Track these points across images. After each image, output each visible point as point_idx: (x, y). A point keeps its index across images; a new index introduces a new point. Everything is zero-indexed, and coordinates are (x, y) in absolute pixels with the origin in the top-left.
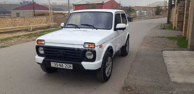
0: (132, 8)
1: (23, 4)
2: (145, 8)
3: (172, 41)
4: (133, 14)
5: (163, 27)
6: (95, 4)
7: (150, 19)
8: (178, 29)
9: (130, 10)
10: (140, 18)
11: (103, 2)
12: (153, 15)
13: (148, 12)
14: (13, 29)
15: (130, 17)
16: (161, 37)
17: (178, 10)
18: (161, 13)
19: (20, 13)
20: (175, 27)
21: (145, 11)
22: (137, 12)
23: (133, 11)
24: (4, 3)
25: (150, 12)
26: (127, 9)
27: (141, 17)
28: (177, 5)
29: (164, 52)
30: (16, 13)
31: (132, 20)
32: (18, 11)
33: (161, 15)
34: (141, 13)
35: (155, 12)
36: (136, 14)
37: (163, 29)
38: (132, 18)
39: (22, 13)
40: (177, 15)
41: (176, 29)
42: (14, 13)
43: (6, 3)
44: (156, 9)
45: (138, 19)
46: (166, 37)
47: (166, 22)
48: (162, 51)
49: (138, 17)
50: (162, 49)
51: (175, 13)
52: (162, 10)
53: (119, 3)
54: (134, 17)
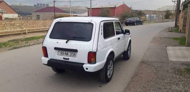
0: (142, 12)
1: (37, 6)
2: (154, 12)
3: (176, 41)
4: (143, 18)
5: (171, 30)
6: (108, 8)
7: (160, 22)
8: (183, 32)
9: (140, 13)
10: (150, 22)
11: (115, 6)
12: (163, 19)
13: (158, 16)
14: (44, 29)
15: (141, 20)
16: (167, 38)
17: (183, 16)
18: (170, 17)
19: (40, 15)
20: (181, 30)
21: (155, 15)
22: (147, 15)
23: (143, 14)
24: (19, 5)
25: (159, 16)
26: (137, 12)
27: (151, 20)
28: (183, 11)
29: (167, 47)
30: (36, 15)
31: (142, 23)
32: (38, 14)
33: (170, 18)
34: (150, 17)
35: (164, 16)
36: (146, 18)
37: (171, 31)
38: (143, 21)
39: (41, 15)
40: (182, 20)
41: (182, 31)
42: (34, 15)
43: (21, 5)
44: (166, 13)
45: (148, 22)
46: (172, 37)
47: (174, 26)
48: (167, 46)
49: (148, 20)
50: (167, 45)
51: (181, 18)
52: (171, 14)
53: (130, 7)
54: (145, 21)
